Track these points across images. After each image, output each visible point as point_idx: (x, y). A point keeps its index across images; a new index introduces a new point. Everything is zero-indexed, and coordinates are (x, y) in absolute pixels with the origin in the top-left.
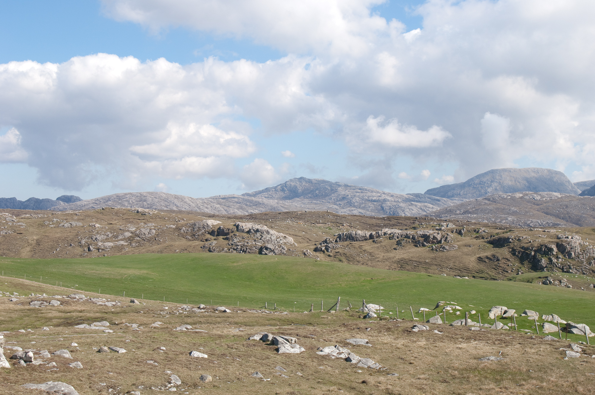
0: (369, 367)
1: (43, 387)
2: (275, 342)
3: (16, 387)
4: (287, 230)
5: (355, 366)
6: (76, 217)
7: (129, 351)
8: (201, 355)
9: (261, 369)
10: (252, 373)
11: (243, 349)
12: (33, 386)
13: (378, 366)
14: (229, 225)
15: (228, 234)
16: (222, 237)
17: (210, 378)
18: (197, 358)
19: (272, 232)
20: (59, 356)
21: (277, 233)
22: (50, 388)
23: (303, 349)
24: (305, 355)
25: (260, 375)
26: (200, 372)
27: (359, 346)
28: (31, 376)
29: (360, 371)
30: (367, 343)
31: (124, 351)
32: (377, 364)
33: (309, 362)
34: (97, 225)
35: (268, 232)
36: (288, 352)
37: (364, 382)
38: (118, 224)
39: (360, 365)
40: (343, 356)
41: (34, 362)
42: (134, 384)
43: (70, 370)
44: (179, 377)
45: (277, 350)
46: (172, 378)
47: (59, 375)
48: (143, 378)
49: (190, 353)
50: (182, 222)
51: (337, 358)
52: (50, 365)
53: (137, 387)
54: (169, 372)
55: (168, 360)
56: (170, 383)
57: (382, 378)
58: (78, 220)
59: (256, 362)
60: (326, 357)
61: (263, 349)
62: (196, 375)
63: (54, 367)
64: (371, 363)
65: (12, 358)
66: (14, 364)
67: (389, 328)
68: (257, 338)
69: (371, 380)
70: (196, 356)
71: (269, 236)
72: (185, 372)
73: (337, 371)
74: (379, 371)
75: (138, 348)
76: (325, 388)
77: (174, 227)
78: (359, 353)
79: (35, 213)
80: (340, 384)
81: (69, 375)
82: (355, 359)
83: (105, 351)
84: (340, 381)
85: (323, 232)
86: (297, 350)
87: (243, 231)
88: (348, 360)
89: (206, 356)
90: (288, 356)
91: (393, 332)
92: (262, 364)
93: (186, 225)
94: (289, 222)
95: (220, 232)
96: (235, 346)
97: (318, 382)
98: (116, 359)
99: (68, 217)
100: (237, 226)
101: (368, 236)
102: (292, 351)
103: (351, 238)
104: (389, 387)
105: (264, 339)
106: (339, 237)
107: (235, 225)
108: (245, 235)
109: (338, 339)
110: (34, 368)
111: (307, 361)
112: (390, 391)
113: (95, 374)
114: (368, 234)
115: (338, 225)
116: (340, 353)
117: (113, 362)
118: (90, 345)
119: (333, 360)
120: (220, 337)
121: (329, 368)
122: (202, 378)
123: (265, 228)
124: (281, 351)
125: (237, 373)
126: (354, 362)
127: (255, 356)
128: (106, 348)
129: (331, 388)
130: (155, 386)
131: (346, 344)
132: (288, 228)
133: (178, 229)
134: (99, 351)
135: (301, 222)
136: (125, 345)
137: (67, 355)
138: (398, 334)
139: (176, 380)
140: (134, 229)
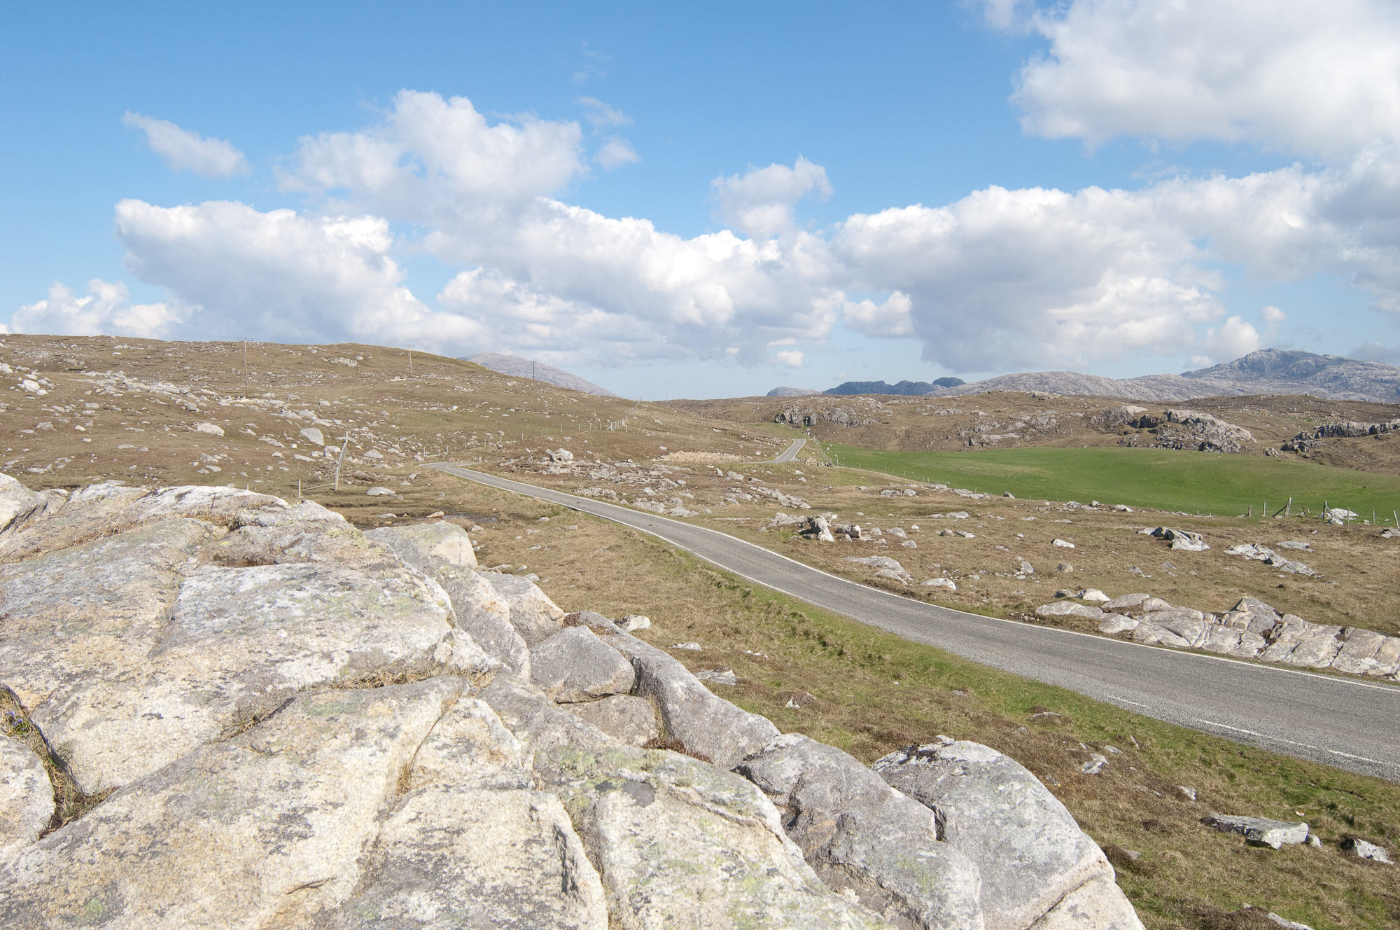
0: (1297, 573)
1: (865, 561)
2: (1169, 536)
3: (835, 559)
4: (1243, 421)
5: (1278, 570)
6: (955, 404)
7: (978, 536)
8: (1065, 544)
9: (1143, 564)
10: (1128, 568)
11: (1124, 542)
12: (856, 560)
13: (1311, 572)
14: (1159, 413)
15: (1155, 425)
16: (1147, 429)
17: (1070, 568)
18: (1060, 547)
19: (1219, 422)
20: (892, 535)
21: (1226, 424)
22: (873, 562)
23: (1206, 547)
24: (1209, 553)
25: (1138, 570)
26: (1060, 562)
27: (1294, 550)
28: (855, 550)
29: (1282, 576)
30: (1307, 547)
31: (972, 536)
32: (1310, 570)
33: (1211, 562)
34: (981, 413)
35: (1213, 423)
36: (1184, 548)
37: (1281, 586)
38: (1008, 412)
39: (1284, 569)
40: (1262, 558)
41: (861, 538)
42: (974, 568)
43: (902, 549)
44: (1032, 564)
45: (1171, 546)
46: (1022, 565)
47: (888, 552)
48: (985, 562)
49: (1052, 542)
50: (1093, 409)
51: (1253, 560)
52: (879, 542)
53: (978, 572)
54: (1020, 558)
55: (1023, 547)
56: (1019, 570)
57: (1309, 584)
58: (958, 406)
59: (1137, 557)
60: (1239, 557)
61: (1152, 544)
62: (1053, 564)
63: (883, 544)
64: (1301, 568)
65: (837, 532)
66: (839, 538)
67: (1346, 532)
68: (1148, 531)
69: (1294, 586)
70: (1059, 544)
71: (1215, 428)
72: (1040, 560)
73: (1247, 574)
74: (1311, 578)
75: (990, 534)
76: (1221, 589)
77: (1081, 415)
78: (1289, 557)
79: (905, 399)
80: (1245, 587)
81: (899, 553)
82: (1278, 561)
83: (949, 535)
84: (1247, 584)
85: (1298, 425)
86: (1198, 547)
87: (1177, 421)
88: (1268, 562)
89: (1072, 546)
90: (1183, 553)
91: (1351, 537)
92: (1144, 560)
93: (1097, 413)
94: (1247, 409)
95: (1144, 423)
96: (1116, 539)
97: (1216, 583)
98: (959, 543)
99: (945, 403)
100: (1169, 415)
101: (1367, 430)
102: (1191, 547)
103: (1339, 432)
104: (1316, 593)
105: (1157, 533)
106: (1322, 430)
107: (1165, 413)
108: (1180, 427)
109: (1266, 541)
110: (860, 544)
111: (1208, 560)
112: (1315, 599)
113: (930, 554)
114: (1367, 427)
115: (1322, 414)
116: (1259, 554)
117: (954, 545)
118: (933, 528)
119: (1247, 561)
120: (1099, 529)
121: (1237, 570)
122: (1060, 568)
123: (1210, 417)
124: (1174, 547)
125: (1109, 566)
126: (1275, 564)
127: (1137, 551)
128: (950, 532)
129: (1230, 590)
130: (999, 572)
131: (1272, 546)
132: (1245, 418)
133: (1087, 418)
134: (942, 535)
135: (1265, 411)
136: (974, 529)
137: (902, 534)
138: (1358, 539)
139: (1027, 568)
140: (1028, 418)
